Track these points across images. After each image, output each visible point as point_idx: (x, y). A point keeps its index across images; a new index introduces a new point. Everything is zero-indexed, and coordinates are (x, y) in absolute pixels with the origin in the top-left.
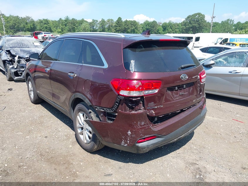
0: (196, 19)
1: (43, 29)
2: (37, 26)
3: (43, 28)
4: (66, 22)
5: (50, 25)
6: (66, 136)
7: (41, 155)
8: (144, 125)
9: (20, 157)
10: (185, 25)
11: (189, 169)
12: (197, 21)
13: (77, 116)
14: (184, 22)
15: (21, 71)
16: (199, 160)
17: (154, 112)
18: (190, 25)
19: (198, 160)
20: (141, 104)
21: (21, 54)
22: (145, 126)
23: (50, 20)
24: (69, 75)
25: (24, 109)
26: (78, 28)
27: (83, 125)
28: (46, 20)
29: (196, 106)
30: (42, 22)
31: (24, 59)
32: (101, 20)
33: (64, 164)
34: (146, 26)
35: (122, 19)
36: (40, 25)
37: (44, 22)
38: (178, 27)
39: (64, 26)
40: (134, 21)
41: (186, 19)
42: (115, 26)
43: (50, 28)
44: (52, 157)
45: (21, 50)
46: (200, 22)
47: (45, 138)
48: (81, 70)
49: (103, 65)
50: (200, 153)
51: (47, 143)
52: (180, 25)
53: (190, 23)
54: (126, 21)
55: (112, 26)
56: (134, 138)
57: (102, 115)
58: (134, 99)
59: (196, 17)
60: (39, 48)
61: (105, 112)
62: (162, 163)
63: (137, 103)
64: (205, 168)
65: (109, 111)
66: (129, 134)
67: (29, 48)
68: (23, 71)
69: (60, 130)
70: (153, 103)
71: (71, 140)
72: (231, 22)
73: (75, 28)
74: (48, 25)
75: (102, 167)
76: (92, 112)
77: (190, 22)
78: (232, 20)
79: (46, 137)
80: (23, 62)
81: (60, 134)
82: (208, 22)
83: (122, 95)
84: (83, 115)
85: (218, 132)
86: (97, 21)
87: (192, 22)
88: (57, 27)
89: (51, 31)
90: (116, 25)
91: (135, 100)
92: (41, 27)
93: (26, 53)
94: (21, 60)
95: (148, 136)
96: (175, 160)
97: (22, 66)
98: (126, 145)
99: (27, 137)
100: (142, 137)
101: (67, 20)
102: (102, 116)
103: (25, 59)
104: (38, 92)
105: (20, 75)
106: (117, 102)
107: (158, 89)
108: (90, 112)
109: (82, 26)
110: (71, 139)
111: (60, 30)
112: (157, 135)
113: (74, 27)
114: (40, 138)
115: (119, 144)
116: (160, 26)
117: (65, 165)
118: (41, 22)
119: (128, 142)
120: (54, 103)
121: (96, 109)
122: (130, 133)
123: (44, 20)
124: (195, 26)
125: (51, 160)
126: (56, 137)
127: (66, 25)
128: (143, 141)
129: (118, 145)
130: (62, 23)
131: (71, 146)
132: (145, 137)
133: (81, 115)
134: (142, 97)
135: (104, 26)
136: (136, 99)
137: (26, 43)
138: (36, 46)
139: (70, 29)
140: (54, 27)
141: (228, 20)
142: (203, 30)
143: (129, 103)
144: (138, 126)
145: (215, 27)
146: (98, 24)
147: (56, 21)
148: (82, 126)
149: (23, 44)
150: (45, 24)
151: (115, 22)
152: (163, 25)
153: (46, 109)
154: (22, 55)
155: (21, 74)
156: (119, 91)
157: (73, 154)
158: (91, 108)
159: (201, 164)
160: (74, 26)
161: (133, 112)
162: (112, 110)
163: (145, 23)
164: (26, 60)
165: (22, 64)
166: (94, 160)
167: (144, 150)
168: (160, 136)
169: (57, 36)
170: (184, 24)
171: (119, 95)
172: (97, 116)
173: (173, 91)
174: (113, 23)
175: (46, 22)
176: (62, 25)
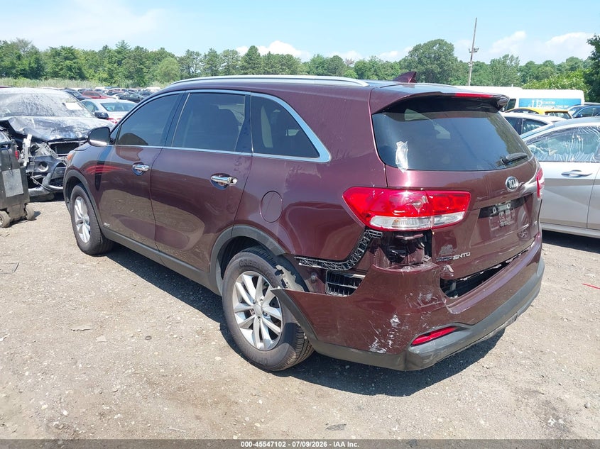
0: (434, 53)
1: (61, 72)
2: (45, 63)
3: (61, 69)
4: (120, 56)
5: (80, 61)
6: (199, 333)
7: (150, 383)
8: (433, 300)
9: (97, 391)
10: (408, 66)
11: (527, 405)
12: (437, 59)
13: (234, 282)
14: (405, 60)
15: (39, 173)
16: (540, 382)
17: (451, 270)
18: (420, 67)
19: (538, 383)
20: (420, 249)
21: (38, 131)
22: (434, 303)
23: (78, 50)
24: (212, 181)
25: (68, 268)
26: (151, 70)
27: (252, 304)
28: (69, 49)
29: (527, 253)
30: (59, 55)
31: (47, 142)
32: (207, 53)
33: (217, 403)
34: (317, 67)
35: (259, 51)
36: (54, 61)
37: (63, 53)
38: (392, 71)
39: (115, 65)
40: (288, 55)
41: (411, 53)
42: (243, 66)
43: (80, 69)
44: (179, 388)
45: (38, 122)
46: (443, 59)
47: (146, 341)
48: (249, 168)
49: (317, 155)
50: (539, 365)
51: (156, 353)
52: (397, 67)
53: (420, 62)
54: (269, 56)
55: (234, 67)
56: (406, 333)
57: (314, 277)
58: (407, 238)
59: (434, 48)
60: (79, 116)
61: (322, 271)
62: (457, 394)
63: (411, 247)
64: (562, 400)
65: (336, 268)
66: (393, 325)
67: (54, 115)
68: (45, 174)
69: (179, 318)
70: (451, 246)
71: (213, 343)
72: (511, 61)
73: (144, 70)
74: (74, 63)
75: (315, 407)
76: (284, 270)
77: (419, 59)
78: (515, 57)
79: (149, 338)
80: (44, 150)
81: (183, 328)
82: (461, 61)
83: (378, 228)
84: (255, 280)
85: (560, 314)
86: (198, 54)
87: (424, 60)
88: (97, 67)
89: (83, 77)
90: (245, 64)
91: (411, 240)
92: (57, 65)
93: (52, 129)
94: (39, 145)
95: (438, 328)
96: (483, 384)
97: (41, 160)
98: (383, 351)
99: (99, 339)
100: (426, 329)
101: (122, 50)
102: (312, 282)
103: (50, 143)
104: (105, 224)
105: (38, 183)
106: (361, 246)
107: (463, 212)
108: (280, 272)
109: (160, 67)
110: (214, 340)
111: (105, 76)
112: (457, 324)
113: (142, 69)
114: (133, 340)
115: (365, 348)
116: (349, 68)
117: (219, 406)
118: (56, 53)
119: (390, 343)
120: (158, 252)
121: (300, 264)
122: (397, 320)
123: (64, 49)
124: (432, 70)
125: (180, 395)
126: (175, 336)
127: (119, 63)
128: (426, 339)
129: (361, 352)
130: (111, 57)
131: (220, 358)
132: (433, 330)
133: (248, 280)
134: (427, 232)
135: (215, 67)
136: (411, 238)
137: (45, 103)
138: (73, 111)
139: (130, 72)
140: (90, 67)
141: (506, 57)
142: (450, 79)
143: (391, 248)
144: (418, 303)
145: (477, 73)
146: (201, 61)
147: (93, 53)
148: (249, 308)
149: (39, 107)
150: (66, 58)
151: (242, 58)
152: (357, 65)
153: (125, 269)
154: (40, 133)
155: (40, 180)
156: (370, 217)
157: (230, 377)
158: (282, 260)
159: (550, 391)
160: (142, 66)
161: (408, 269)
162: (346, 265)
163: (313, 61)
164: (52, 145)
165: (42, 157)
166: (289, 391)
167: (427, 361)
168: (463, 326)
169: (97, 88)
170: (406, 63)
171: (368, 227)
172: (300, 281)
173: (488, 216)
174: (237, 60)
175: (70, 54)
176: (110, 63)
